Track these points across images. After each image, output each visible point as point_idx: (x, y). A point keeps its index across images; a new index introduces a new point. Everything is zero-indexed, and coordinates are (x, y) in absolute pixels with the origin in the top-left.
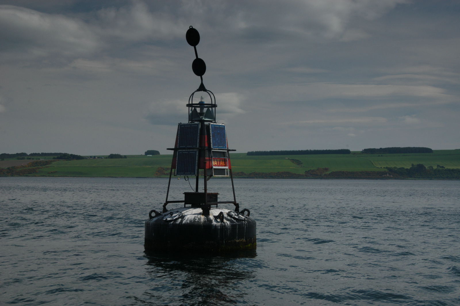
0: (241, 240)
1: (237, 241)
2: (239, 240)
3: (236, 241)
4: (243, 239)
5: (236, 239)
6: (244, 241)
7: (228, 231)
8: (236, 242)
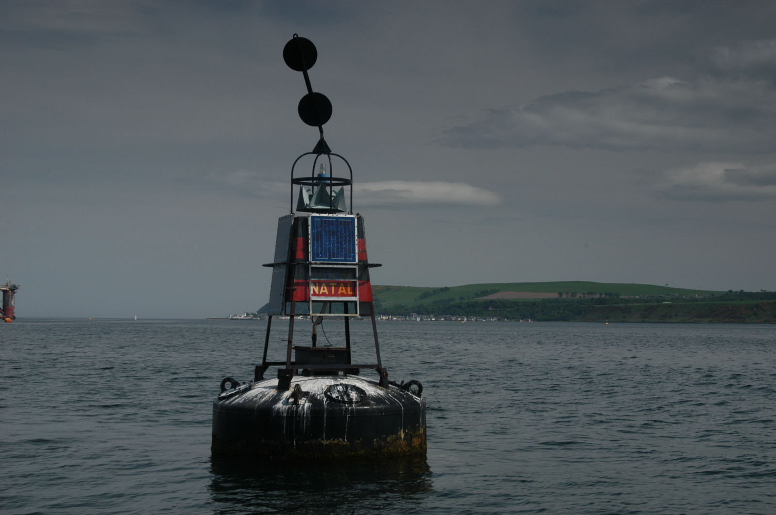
0: (336, 441)
1: (325, 442)
2: (328, 441)
3: (322, 442)
4: (341, 439)
5: (322, 439)
6: (344, 443)
7: (304, 423)
8: (322, 444)
